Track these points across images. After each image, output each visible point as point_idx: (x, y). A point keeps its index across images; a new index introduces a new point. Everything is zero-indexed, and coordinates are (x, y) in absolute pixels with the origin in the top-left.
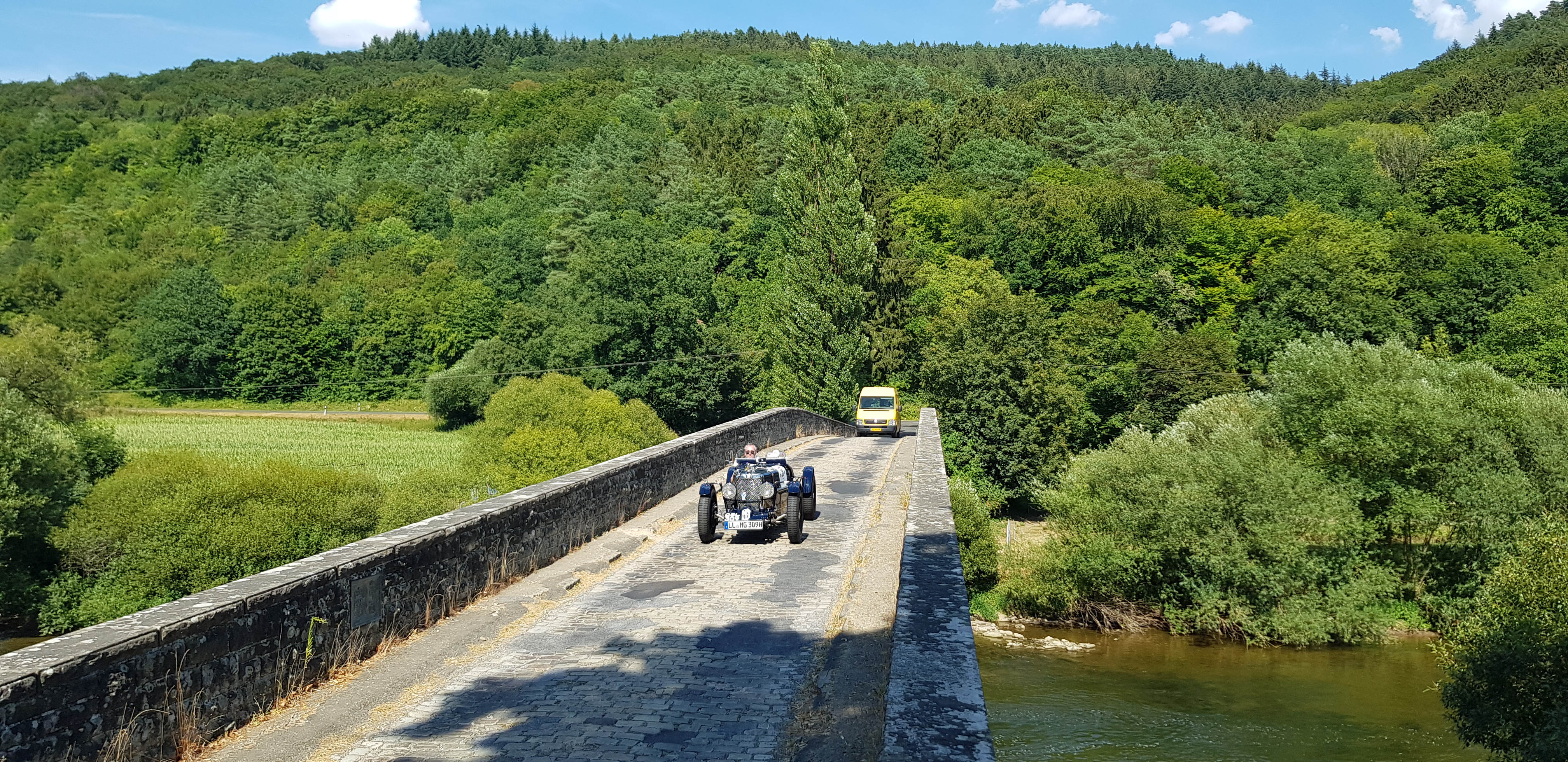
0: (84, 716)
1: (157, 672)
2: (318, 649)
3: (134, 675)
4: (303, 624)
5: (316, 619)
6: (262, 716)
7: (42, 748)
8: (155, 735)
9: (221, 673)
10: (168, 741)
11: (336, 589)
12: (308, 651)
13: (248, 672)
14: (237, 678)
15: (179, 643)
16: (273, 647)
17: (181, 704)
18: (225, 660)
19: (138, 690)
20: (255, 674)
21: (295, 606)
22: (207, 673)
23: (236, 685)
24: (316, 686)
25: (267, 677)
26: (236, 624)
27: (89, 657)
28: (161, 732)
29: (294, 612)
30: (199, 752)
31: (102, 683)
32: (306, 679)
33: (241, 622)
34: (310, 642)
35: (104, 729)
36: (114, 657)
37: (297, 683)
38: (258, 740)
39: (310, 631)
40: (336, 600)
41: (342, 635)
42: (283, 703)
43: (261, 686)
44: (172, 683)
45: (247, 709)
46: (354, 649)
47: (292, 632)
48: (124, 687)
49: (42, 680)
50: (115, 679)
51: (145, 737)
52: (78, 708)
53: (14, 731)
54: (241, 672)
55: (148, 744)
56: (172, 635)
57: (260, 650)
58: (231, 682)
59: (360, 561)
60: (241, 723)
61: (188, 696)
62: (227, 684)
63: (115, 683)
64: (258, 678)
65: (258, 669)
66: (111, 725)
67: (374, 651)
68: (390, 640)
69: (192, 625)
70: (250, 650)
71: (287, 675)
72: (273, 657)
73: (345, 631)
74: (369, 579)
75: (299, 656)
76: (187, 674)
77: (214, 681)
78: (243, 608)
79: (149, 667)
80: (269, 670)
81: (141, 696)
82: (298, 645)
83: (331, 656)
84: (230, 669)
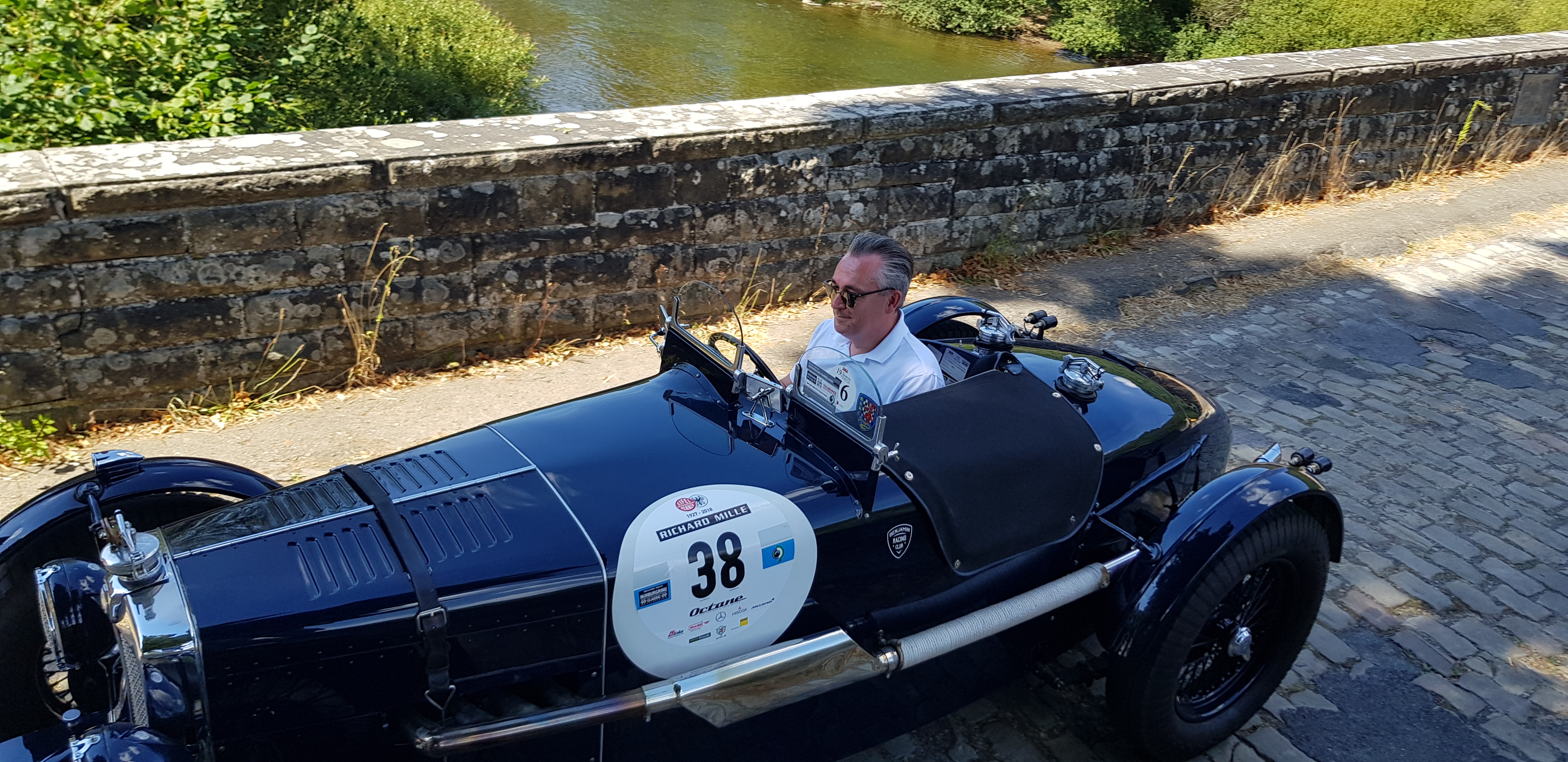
0: (1255, 132)
1: (1324, 111)
2: (1473, 135)
3: (1303, 108)
4: (1464, 105)
5: (1481, 104)
6: (1402, 185)
7: (1219, 149)
8: (1307, 169)
9: (1377, 131)
10: (1317, 178)
11: (1507, 77)
12: (1463, 134)
13: (1401, 137)
14: (1388, 139)
15: (1346, 90)
16: (1430, 120)
17: (1336, 149)
18: (1383, 119)
19: (1303, 123)
20: (1406, 142)
21: (1461, 85)
22: (1365, 127)
23: (1387, 146)
24: (1459, 173)
25: (1416, 149)
26: (1401, 85)
27: (1271, 80)
28: (1314, 169)
29: (1459, 90)
30: (1340, 198)
31: (1276, 106)
32: (1453, 163)
33: (1406, 85)
34: (1467, 126)
35: (1268, 150)
36: (1291, 86)
37: (1444, 164)
38: (1396, 205)
39: (1470, 116)
40: (1503, 90)
41: (1499, 128)
42: (1426, 178)
43: (1409, 155)
44: (1333, 125)
45: (1390, 173)
46: (1510, 147)
47: (1452, 110)
48: (1293, 117)
49: (1231, 89)
50: (1286, 107)
51: (1298, 168)
52: (1251, 123)
53: (1202, 127)
54: (1394, 136)
55: (1299, 176)
56: (1343, 79)
57: (1417, 119)
58: (1383, 142)
59: (1541, 54)
60: (1382, 185)
61: (1344, 143)
62: (1378, 143)
63: (1286, 110)
64: (1407, 147)
65: (1411, 137)
66: (1274, 148)
67: (1528, 156)
68: (1548, 150)
69: (1364, 75)
70: (1407, 116)
71: (1435, 152)
72: (1428, 130)
73: (1504, 126)
74: (1544, 77)
75: (1452, 137)
76: (1347, 122)
77: (1369, 136)
78: (1411, 73)
79: (1316, 104)
80: (1420, 141)
81: (1304, 129)
82: (1454, 125)
83: (1482, 148)
84: (1385, 130)
